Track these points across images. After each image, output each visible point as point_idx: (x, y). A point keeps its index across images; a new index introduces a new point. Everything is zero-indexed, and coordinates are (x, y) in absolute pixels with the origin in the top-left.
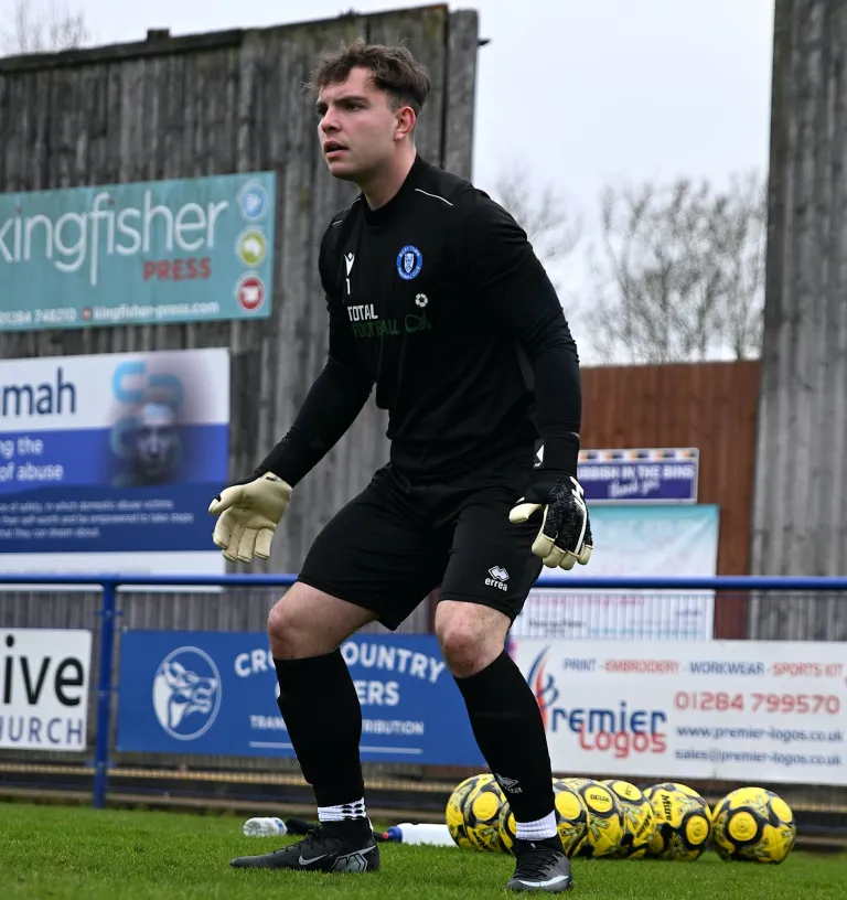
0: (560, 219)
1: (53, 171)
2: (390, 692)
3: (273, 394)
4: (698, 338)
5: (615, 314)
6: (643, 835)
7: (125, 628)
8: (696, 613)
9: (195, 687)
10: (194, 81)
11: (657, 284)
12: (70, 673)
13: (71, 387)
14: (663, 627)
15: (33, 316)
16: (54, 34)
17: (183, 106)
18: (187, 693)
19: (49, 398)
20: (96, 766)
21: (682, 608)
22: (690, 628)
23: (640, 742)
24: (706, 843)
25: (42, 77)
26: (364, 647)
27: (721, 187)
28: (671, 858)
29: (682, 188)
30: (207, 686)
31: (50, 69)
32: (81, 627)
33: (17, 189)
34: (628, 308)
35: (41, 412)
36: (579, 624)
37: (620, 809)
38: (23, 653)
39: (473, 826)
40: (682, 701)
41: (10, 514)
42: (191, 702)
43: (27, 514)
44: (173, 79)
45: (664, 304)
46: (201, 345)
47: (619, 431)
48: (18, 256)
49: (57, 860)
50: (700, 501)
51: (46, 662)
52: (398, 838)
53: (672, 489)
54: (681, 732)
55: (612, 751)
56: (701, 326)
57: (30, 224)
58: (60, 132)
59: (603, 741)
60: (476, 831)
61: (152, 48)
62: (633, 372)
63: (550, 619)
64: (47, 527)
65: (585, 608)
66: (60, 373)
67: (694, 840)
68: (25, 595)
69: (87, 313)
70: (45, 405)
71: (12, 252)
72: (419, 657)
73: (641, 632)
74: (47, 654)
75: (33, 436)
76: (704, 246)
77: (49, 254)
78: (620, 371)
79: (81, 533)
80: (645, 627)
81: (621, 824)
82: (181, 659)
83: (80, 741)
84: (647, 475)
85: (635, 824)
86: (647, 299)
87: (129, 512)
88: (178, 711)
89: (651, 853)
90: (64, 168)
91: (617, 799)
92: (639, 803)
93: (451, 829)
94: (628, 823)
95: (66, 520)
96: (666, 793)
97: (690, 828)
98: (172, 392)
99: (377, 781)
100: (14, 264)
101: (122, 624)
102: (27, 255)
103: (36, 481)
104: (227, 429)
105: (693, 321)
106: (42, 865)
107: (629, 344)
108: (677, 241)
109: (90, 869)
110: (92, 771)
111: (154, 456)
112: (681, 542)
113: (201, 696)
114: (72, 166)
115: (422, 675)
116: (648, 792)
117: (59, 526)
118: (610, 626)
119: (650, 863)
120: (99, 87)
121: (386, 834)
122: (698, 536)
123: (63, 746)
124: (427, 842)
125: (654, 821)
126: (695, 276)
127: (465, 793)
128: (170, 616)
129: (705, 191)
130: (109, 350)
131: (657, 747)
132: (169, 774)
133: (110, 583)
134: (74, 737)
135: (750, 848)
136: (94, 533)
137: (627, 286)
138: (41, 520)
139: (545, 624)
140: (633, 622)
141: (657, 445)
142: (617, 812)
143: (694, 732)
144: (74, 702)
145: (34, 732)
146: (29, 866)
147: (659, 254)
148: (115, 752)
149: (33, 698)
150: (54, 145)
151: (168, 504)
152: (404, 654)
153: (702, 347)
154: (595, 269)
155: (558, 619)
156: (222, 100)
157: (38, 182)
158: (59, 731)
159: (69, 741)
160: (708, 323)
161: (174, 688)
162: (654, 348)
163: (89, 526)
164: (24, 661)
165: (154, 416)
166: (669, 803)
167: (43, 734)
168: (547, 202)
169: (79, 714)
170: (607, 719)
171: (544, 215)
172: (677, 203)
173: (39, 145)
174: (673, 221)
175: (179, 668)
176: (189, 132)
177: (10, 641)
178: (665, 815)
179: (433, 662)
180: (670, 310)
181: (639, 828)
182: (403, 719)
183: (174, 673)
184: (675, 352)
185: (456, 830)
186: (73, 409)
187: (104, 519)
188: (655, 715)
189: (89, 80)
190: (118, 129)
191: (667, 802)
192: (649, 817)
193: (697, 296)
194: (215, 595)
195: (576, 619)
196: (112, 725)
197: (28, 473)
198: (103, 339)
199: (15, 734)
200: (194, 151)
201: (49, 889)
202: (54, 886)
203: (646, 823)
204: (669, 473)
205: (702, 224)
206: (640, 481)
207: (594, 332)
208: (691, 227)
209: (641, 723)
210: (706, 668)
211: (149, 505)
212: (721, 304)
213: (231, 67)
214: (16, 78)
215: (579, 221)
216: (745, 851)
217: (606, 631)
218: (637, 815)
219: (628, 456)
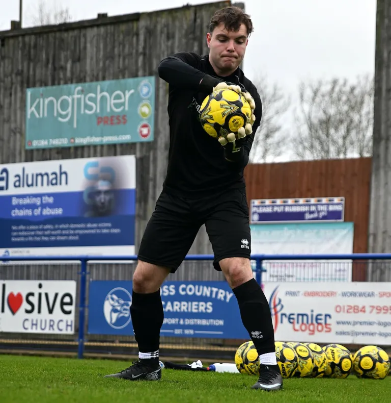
0: (281, 97)
1: (56, 77)
2: (208, 307)
3: (155, 175)
4: (343, 149)
5: (306, 139)
6: (323, 367)
7: (91, 280)
8: (344, 270)
9: (122, 305)
10: (119, 36)
11: (324, 126)
12: (67, 300)
13: (65, 173)
14: (329, 277)
15: (49, 142)
16: (56, 17)
17: (113, 48)
18: (119, 308)
19: (56, 178)
20: (79, 341)
21: (338, 269)
22: (342, 277)
23: (320, 328)
24: (351, 371)
25: (51, 36)
26: (197, 287)
27: (352, 82)
28: (335, 377)
29: (335, 82)
30: (127, 305)
31: (55, 32)
32: (71, 279)
33: (41, 86)
34: (311, 136)
35: (53, 184)
36: (292, 276)
37: (312, 355)
38: (46, 291)
39: (247, 364)
40: (338, 309)
41: (39, 230)
42: (120, 312)
43: (47, 230)
44: (109, 35)
45: (328, 135)
46: (122, 154)
47: (309, 190)
48: (41, 116)
49: (64, 379)
50: (345, 221)
51: (56, 295)
52: (214, 369)
53: (333, 215)
54: (338, 323)
55: (308, 331)
56: (344, 144)
57: (47, 101)
58: (60, 59)
59: (303, 327)
60: (248, 366)
61: (100, 22)
62: (315, 163)
63: (279, 274)
64: (56, 235)
65: (295, 269)
66: (61, 167)
67: (345, 369)
68: (46, 266)
69: (72, 140)
70: (54, 181)
71: (39, 114)
72: (221, 291)
73: (320, 279)
74: (57, 291)
75: (49, 195)
76: (345, 108)
77: (55, 114)
78: (309, 162)
79: (71, 238)
80: (322, 277)
81: (313, 362)
82: (116, 293)
83: (71, 330)
84: (321, 209)
85: (319, 362)
86: (320, 132)
87: (92, 228)
88: (115, 316)
89: (326, 375)
90: (62, 76)
91: (311, 351)
92: (320, 353)
93: (237, 365)
94: (316, 362)
95: (64, 232)
96: (333, 349)
97: (343, 364)
98: (110, 175)
99: (203, 346)
100: (40, 119)
101: (90, 278)
102: (46, 115)
103: (51, 215)
104: (135, 191)
105: (340, 141)
106: (57, 381)
107: (312, 153)
108: (333, 106)
109: (78, 383)
110: (77, 343)
111: (103, 204)
112: (337, 239)
113: (125, 309)
114: (65, 75)
115: (223, 299)
116: (324, 348)
117: (61, 235)
118: (306, 277)
119: (326, 379)
120: (76, 40)
121: (208, 368)
122: (345, 236)
123: (64, 332)
124: (227, 371)
125: (327, 361)
126: (341, 122)
127: (243, 350)
128: (110, 274)
129: (345, 84)
130: (82, 157)
131: (328, 330)
132: (111, 344)
133: (84, 260)
134: (69, 328)
135: (370, 373)
136: (77, 238)
137: (311, 127)
138: (53, 233)
139: (277, 276)
140: (316, 275)
141: (326, 196)
142: (311, 357)
143: (344, 323)
144: (69, 313)
145: (51, 326)
146: (52, 381)
147: (325, 112)
148: (87, 335)
149: (51, 311)
150: (57, 66)
151: (109, 225)
152: (215, 290)
153: (345, 153)
154: (297, 119)
155: (283, 274)
156: (131, 45)
157: (50, 82)
158: (63, 325)
159: (67, 330)
160: (347, 142)
161: (113, 306)
162: (323, 154)
163: (74, 235)
164: (47, 295)
165: (102, 186)
166: (334, 353)
167: (55, 327)
168: (275, 89)
169: (71, 318)
170: (305, 318)
171: (274, 95)
172: (333, 89)
173: (50, 66)
174: (331, 97)
175: (115, 297)
176: (116, 59)
177: (40, 286)
178: (332, 358)
179: (227, 293)
180: (330, 137)
181: (321, 364)
182: (214, 318)
183: (113, 299)
184: (333, 155)
185: (239, 366)
186: (67, 183)
187: (81, 232)
188: (326, 315)
189: (72, 37)
190: (85, 58)
191: (333, 353)
192: (325, 359)
193: (342, 130)
194: (130, 264)
195: (291, 274)
196: (86, 323)
197: (47, 212)
198: (79, 152)
199: (43, 327)
200: (119, 68)
201: (62, 391)
202: (63, 390)
203: (324, 362)
204: (331, 208)
205: (344, 98)
206: (319, 212)
207: (296, 147)
208: (339, 100)
209: (320, 319)
210: (349, 295)
211: (100, 225)
212: (353, 133)
213: (135, 29)
214: (40, 37)
215: (289, 98)
216: (368, 374)
217: (304, 279)
218: (320, 358)
219: (313, 201)
